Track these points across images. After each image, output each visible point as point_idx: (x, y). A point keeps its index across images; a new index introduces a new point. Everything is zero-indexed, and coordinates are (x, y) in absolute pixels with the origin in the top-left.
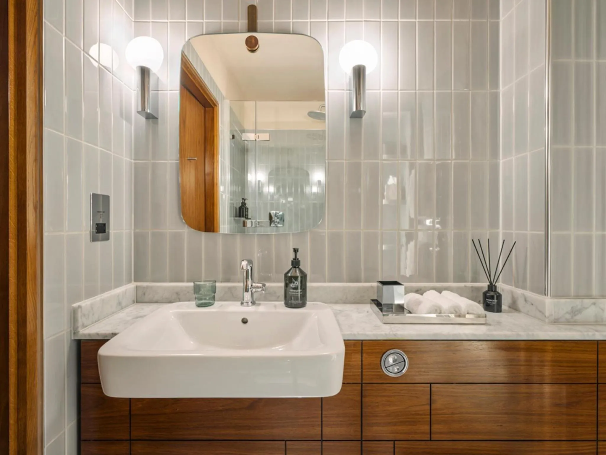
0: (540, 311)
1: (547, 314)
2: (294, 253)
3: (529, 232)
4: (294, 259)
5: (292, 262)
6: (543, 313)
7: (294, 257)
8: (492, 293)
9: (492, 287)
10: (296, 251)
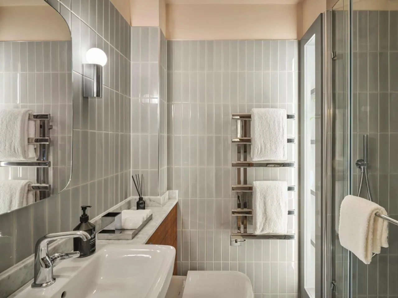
0: (158, 203)
1: (161, 203)
2: (82, 211)
3: (149, 170)
4: (82, 216)
5: (80, 218)
6: (160, 204)
7: (82, 214)
8: (141, 202)
9: (141, 199)
10: (84, 209)
